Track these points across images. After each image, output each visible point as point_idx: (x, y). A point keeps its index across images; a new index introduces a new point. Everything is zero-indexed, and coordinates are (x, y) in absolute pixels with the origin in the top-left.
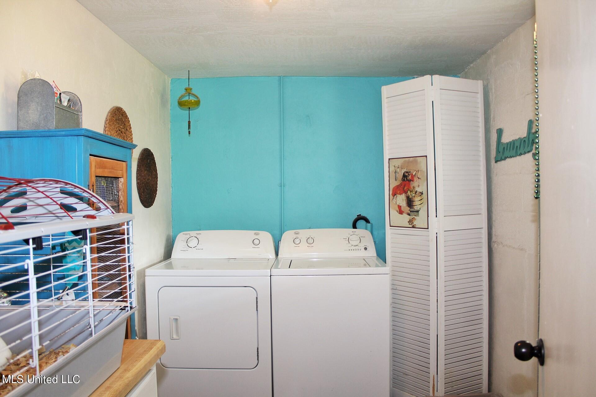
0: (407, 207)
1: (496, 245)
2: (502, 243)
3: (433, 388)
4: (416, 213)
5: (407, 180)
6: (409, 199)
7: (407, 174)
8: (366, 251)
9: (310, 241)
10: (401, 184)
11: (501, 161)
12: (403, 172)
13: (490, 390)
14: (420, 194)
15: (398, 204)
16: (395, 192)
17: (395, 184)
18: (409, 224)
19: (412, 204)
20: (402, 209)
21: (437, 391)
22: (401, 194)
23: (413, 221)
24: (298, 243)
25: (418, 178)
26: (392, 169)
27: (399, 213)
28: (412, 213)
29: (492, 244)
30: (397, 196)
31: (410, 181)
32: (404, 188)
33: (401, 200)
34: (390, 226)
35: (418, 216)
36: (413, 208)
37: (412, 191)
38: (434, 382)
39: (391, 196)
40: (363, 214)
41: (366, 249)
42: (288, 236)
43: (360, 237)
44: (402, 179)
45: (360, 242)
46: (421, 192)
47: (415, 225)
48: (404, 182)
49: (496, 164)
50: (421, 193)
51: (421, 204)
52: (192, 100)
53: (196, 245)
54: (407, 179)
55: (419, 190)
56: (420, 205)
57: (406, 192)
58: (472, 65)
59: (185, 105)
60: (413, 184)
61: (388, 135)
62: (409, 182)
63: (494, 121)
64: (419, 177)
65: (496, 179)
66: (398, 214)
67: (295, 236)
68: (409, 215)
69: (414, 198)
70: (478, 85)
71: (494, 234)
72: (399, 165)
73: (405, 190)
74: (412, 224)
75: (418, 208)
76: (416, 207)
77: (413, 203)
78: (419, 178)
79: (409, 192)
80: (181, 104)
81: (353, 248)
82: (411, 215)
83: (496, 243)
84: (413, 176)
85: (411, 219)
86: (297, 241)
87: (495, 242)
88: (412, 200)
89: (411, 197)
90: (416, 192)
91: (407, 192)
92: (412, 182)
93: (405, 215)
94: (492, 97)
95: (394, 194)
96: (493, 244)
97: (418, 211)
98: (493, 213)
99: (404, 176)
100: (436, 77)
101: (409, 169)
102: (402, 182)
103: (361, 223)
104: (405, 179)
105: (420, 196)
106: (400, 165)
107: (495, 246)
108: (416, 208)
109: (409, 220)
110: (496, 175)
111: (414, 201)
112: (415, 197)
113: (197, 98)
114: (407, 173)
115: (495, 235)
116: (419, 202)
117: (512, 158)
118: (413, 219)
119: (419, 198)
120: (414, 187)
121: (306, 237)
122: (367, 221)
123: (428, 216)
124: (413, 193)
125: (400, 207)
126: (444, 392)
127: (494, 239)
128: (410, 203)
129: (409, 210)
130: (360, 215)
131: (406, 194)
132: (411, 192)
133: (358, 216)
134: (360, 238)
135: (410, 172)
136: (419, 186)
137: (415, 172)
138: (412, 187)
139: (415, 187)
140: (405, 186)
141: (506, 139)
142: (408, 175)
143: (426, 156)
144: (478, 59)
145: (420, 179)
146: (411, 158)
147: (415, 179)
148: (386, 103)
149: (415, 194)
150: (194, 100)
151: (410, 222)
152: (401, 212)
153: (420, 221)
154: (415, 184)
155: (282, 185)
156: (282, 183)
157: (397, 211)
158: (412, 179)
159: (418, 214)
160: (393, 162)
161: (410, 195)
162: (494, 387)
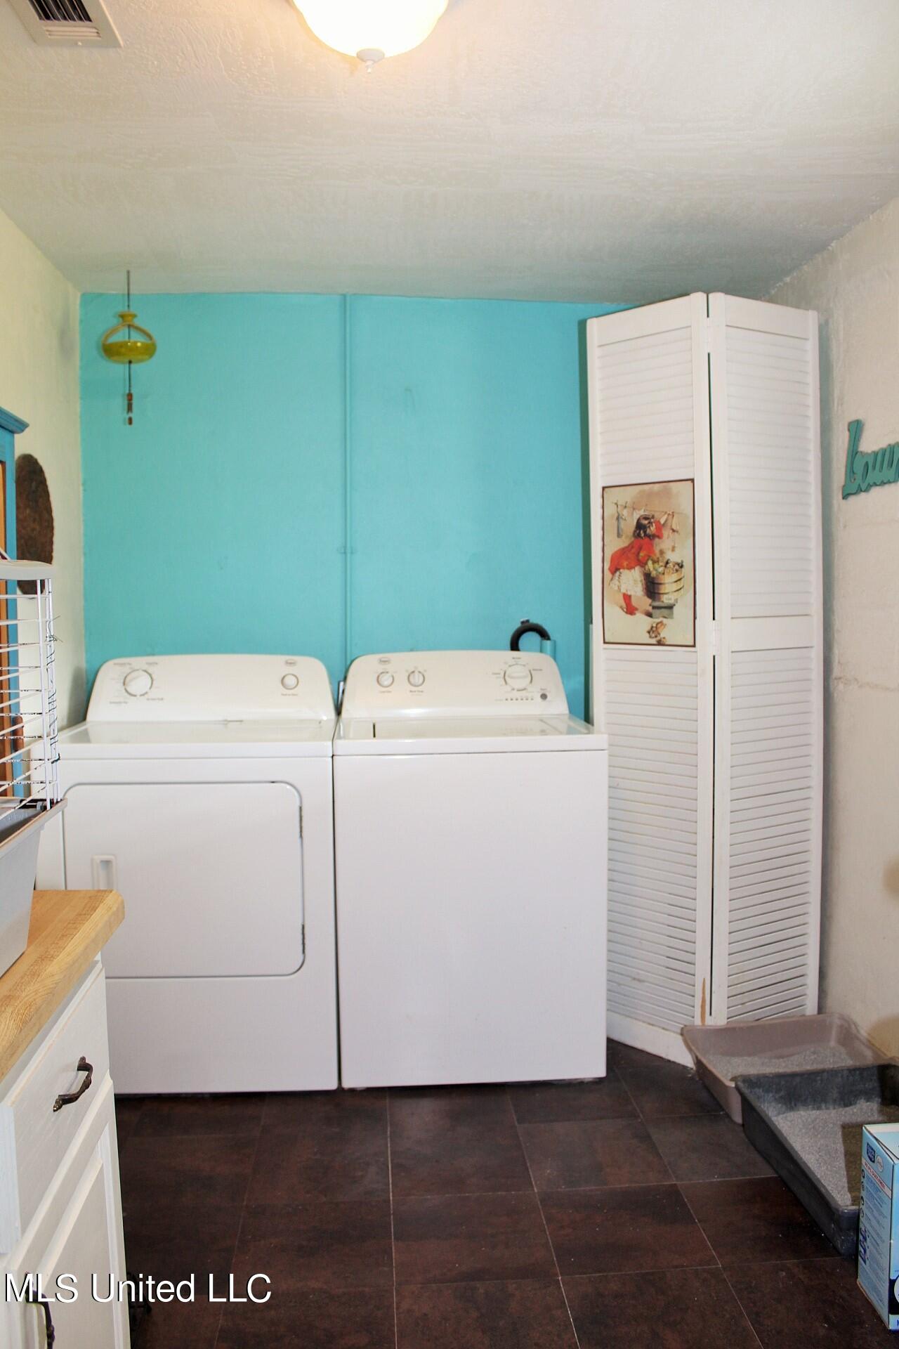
0: (646, 597)
1: (841, 686)
2: (856, 680)
3: (703, 1007)
4: (665, 612)
5: (645, 535)
6: (651, 580)
7: (646, 522)
8: (544, 703)
9: (417, 679)
10: (631, 546)
11: (859, 493)
12: (636, 516)
13: (821, 1009)
14: (677, 567)
15: (623, 590)
16: (617, 565)
17: (615, 545)
18: (650, 637)
19: (656, 591)
20: (634, 602)
21: (711, 1014)
22: (630, 568)
23: (659, 630)
24: (386, 683)
25: (671, 531)
26: (611, 510)
27: (627, 613)
28: (656, 612)
29: (831, 684)
30: (620, 573)
31: (652, 537)
32: (639, 553)
33: (631, 581)
34: (605, 643)
35: (672, 618)
36: (659, 600)
37: (658, 562)
38: (704, 993)
39: (608, 574)
40: (535, 620)
41: (544, 697)
42: (363, 669)
43: (530, 671)
44: (634, 534)
45: (531, 681)
46: (680, 561)
47: (664, 638)
48: (639, 539)
49: (844, 501)
50: (678, 564)
51: (678, 590)
52: (136, 343)
53: (147, 689)
54: (645, 532)
55: (674, 557)
56: (675, 591)
57: (642, 564)
58: (788, 279)
59: (119, 354)
60: (660, 545)
61: (601, 433)
62: (651, 540)
63: (842, 404)
64: (674, 527)
65: (843, 538)
66: (624, 613)
67: (381, 668)
68: (650, 615)
69: (661, 576)
70: (809, 321)
71: (837, 661)
72: (626, 503)
73: (640, 558)
74: (656, 637)
75: (670, 599)
76: (665, 596)
77: (658, 589)
78: (674, 531)
79: (650, 563)
80: (110, 351)
81: (516, 694)
82: (654, 615)
83: (842, 680)
84: (660, 527)
85: (654, 625)
86: (386, 680)
87: (840, 678)
88: (656, 581)
89: (654, 574)
90: (667, 563)
91: (646, 564)
92: (657, 540)
93: (640, 617)
94: (836, 352)
95: (615, 569)
96: (836, 684)
97: (670, 607)
98: (836, 613)
99: (639, 526)
100: (718, 298)
101: (651, 511)
102: (633, 539)
103: (530, 639)
104: (642, 532)
105: (677, 571)
106: (629, 500)
107: (839, 689)
108: (666, 600)
109: (649, 628)
110: (845, 527)
111: (661, 584)
112: (664, 574)
113: (150, 337)
114: (646, 518)
115: (839, 662)
116: (675, 587)
117: (887, 487)
118: (659, 625)
119: (675, 577)
120: (662, 552)
121: (407, 671)
122: (543, 634)
123: (695, 618)
124: (661, 564)
125: (627, 598)
126: (726, 1016)
127: (836, 671)
128: (652, 587)
129: (650, 605)
130: (528, 621)
131: (642, 567)
132: (654, 562)
133: (523, 623)
134: (532, 671)
135: (653, 517)
136: (673, 549)
137: (666, 516)
138: (657, 552)
139: (665, 551)
140: (640, 549)
141: (870, 444)
142: (649, 523)
143: (693, 480)
144: (805, 264)
145: (677, 532)
146: (657, 485)
147: (666, 533)
148: (599, 358)
149: (666, 566)
150: (142, 343)
151: (653, 631)
152: (630, 610)
153: (675, 629)
154: (664, 544)
155: (349, 551)
156: (348, 545)
157: (621, 607)
158: (657, 534)
159: (672, 614)
160: (612, 495)
161: (651, 569)
162: (831, 1002)
